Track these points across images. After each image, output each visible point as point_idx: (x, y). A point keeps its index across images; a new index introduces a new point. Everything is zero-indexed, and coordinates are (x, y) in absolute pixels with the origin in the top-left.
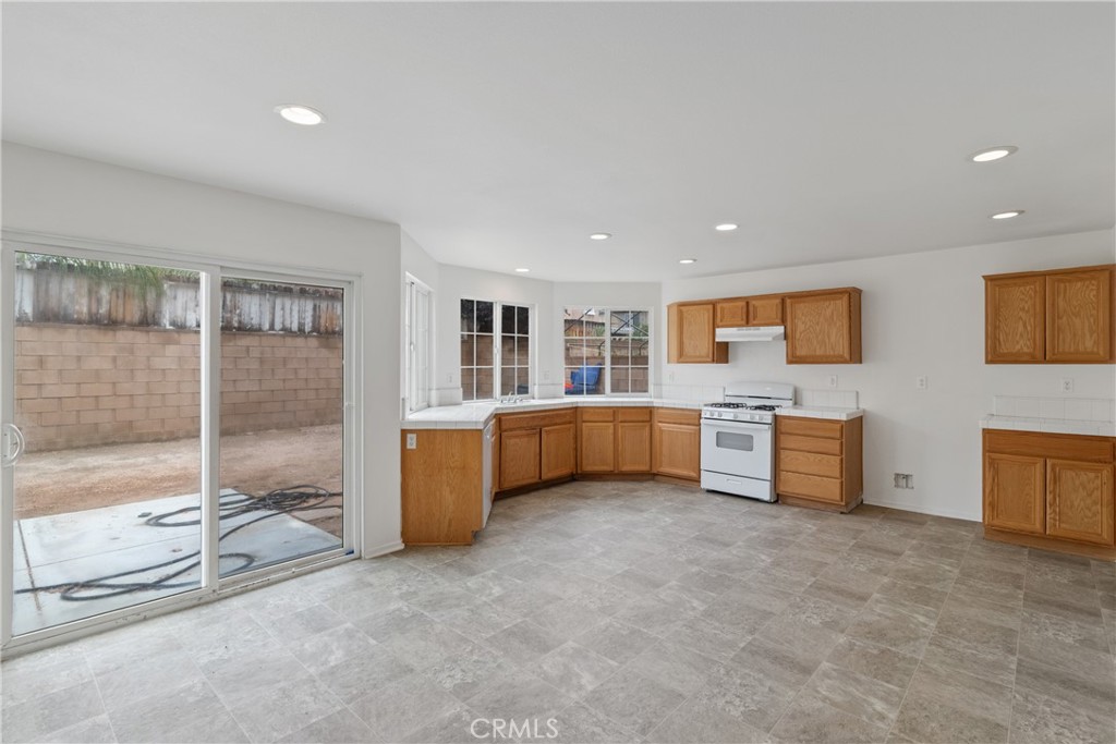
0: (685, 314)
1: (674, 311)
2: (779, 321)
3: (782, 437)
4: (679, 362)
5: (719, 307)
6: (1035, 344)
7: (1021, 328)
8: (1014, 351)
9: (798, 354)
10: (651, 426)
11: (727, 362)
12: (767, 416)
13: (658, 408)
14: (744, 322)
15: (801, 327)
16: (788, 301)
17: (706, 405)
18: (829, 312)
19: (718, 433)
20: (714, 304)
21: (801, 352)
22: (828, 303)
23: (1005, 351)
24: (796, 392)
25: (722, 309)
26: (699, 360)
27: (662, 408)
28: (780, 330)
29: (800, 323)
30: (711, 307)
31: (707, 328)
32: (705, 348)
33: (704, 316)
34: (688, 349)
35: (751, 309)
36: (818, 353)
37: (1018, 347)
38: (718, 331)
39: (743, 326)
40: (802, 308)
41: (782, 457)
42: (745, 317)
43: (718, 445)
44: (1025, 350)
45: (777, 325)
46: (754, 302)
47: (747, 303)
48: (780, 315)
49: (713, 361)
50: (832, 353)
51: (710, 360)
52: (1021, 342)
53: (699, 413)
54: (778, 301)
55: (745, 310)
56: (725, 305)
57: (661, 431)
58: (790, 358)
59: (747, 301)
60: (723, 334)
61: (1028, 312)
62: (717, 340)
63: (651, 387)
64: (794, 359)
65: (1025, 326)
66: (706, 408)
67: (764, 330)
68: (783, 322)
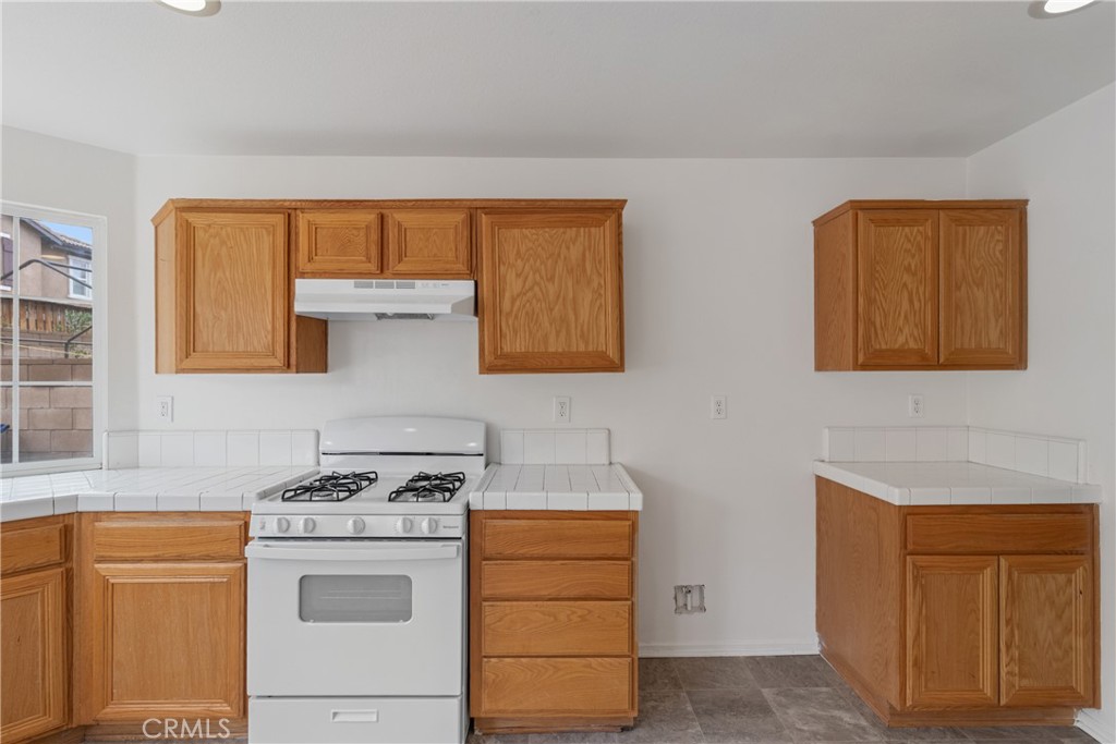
0: (200, 235)
1: (169, 225)
2: (462, 267)
3: (488, 568)
4: (179, 371)
5: (302, 221)
6: (925, 333)
7: (905, 305)
8: (897, 346)
9: (507, 349)
10: (68, 578)
11: (324, 369)
12: (448, 516)
13: (97, 515)
14: (373, 267)
15: (513, 285)
16: (484, 220)
17: (264, 495)
18: (575, 253)
19: (302, 579)
20: (289, 212)
21: (515, 345)
22: (572, 232)
23: (884, 347)
24: (491, 436)
25: (314, 229)
26: (238, 363)
27: (111, 514)
28: (464, 289)
29: (511, 276)
30: (279, 219)
31: (268, 277)
32: (264, 329)
33: (264, 243)
34: (211, 331)
35: (392, 234)
36: (552, 349)
37: (901, 340)
38: (302, 286)
39: (369, 275)
40: (519, 240)
41: (488, 620)
42: (374, 252)
43: (302, 617)
44: (912, 345)
45: (457, 276)
46: (399, 216)
47: (382, 218)
48: (463, 253)
49: (287, 367)
50: (582, 348)
51: (278, 362)
52: (906, 331)
53: (244, 520)
54: (459, 217)
55: (375, 236)
56: (321, 218)
57: (108, 588)
58: (489, 358)
59: (382, 211)
60: (312, 295)
61: (914, 274)
62: (299, 308)
63: (100, 441)
64: (496, 361)
65: (911, 301)
66: (267, 506)
67: (424, 287)
68: (472, 271)
